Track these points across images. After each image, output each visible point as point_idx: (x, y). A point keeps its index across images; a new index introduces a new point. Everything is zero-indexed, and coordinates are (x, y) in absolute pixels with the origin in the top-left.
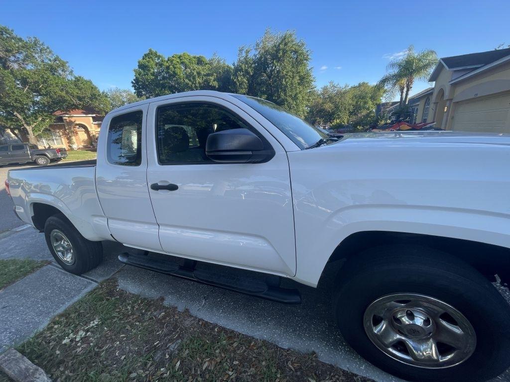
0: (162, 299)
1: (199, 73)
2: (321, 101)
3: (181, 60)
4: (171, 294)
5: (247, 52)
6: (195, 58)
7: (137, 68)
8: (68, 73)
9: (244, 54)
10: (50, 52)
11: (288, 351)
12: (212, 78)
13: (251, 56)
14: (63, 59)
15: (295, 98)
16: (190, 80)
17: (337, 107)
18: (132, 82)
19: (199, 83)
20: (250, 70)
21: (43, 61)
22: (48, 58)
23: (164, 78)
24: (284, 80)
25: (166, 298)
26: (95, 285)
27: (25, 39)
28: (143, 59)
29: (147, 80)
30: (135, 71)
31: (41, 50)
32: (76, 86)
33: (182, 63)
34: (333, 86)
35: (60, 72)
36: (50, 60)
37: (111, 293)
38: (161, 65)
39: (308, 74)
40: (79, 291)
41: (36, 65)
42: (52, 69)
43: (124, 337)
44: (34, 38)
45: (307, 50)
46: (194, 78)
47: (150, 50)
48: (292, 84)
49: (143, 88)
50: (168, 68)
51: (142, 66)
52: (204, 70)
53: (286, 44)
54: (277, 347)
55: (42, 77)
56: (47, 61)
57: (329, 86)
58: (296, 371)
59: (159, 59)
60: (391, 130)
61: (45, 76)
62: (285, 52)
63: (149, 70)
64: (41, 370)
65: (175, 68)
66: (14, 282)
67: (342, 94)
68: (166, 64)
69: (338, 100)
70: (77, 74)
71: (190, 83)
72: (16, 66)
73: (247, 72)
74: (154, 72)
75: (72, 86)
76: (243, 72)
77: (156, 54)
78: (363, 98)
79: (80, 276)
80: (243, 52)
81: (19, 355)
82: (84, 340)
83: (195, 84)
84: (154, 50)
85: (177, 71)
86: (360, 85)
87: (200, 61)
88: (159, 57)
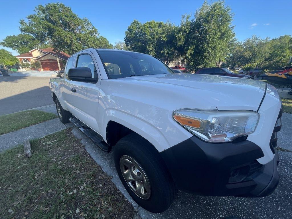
0: (81, 139)
1: (157, 33)
2: (242, 50)
3: (150, 25)
4: (85, 139)
5: (188, 18)
6: (158, 23)
7: (127, 31)
8: (97, 35)
9: (185, 20)
10: (91, 25)
11: (104, 172)
12: (164, 36)
13: (190, 20)
14: (96, 28)
15: (214, 48)
16: (151, 37)
17: (254, 55)
18: (125, 39)
19: (157, 39)
20: (187, 30)
21: (88, 29)
22: (89, 28)
23: (140, 36)
24: (208, 36)
25: (82, 140)
26: (66, 128)
27: (82, 19)
28: (131, 25)
29: (131, 37)
30: (126, 32)
31: (88, 24)
32: (99, 41)
33: (150, 27)
34: (256, 39)
35: (95, 34)
36: (91, 29)
37: (68, 133)
38: (139, 28)
39: (228, 31)
40: (60, 129)
41: (85, 31)
42: (91, 33)
43: (59, 148)
44: (86, 18)
45: (230, 14)
46: (154, 36)
47: (135, 21)
48: (214, 38)
49: (129, 42)
50: (142, 30)
51: (130, 30)
52: (160, 31)
53: (215, 11)
54: (102, 169)
55: (86, 37)
56: (89, 29)
57: (251, 39)
58: (100, 180)
59: (138, 25)
60: (279, 74)
61: (88, 37)
62: (213, 16)
63: (132, 32)
64: (30, 149)
65: (145, 30)
66: (46, 121)
67: (261, 45)
68: (141, 28)
69: (257, 49)
70: (100, 35)
71: (151, 39)
72: (78, 32)
73: (185, 32)
74: (135, 33)
75: (98, 41)
76: (183, 31)
77: (137, 22)
78: (281, 48)
79: (64, 124)
80: (185, 18)
81: (29, 143)
82: (49, 145)
83: (154, 39)
84: (136, 20)
85: (146, 31)
86: (281, 38)
87: (160, 25)
88: (138, 24)
